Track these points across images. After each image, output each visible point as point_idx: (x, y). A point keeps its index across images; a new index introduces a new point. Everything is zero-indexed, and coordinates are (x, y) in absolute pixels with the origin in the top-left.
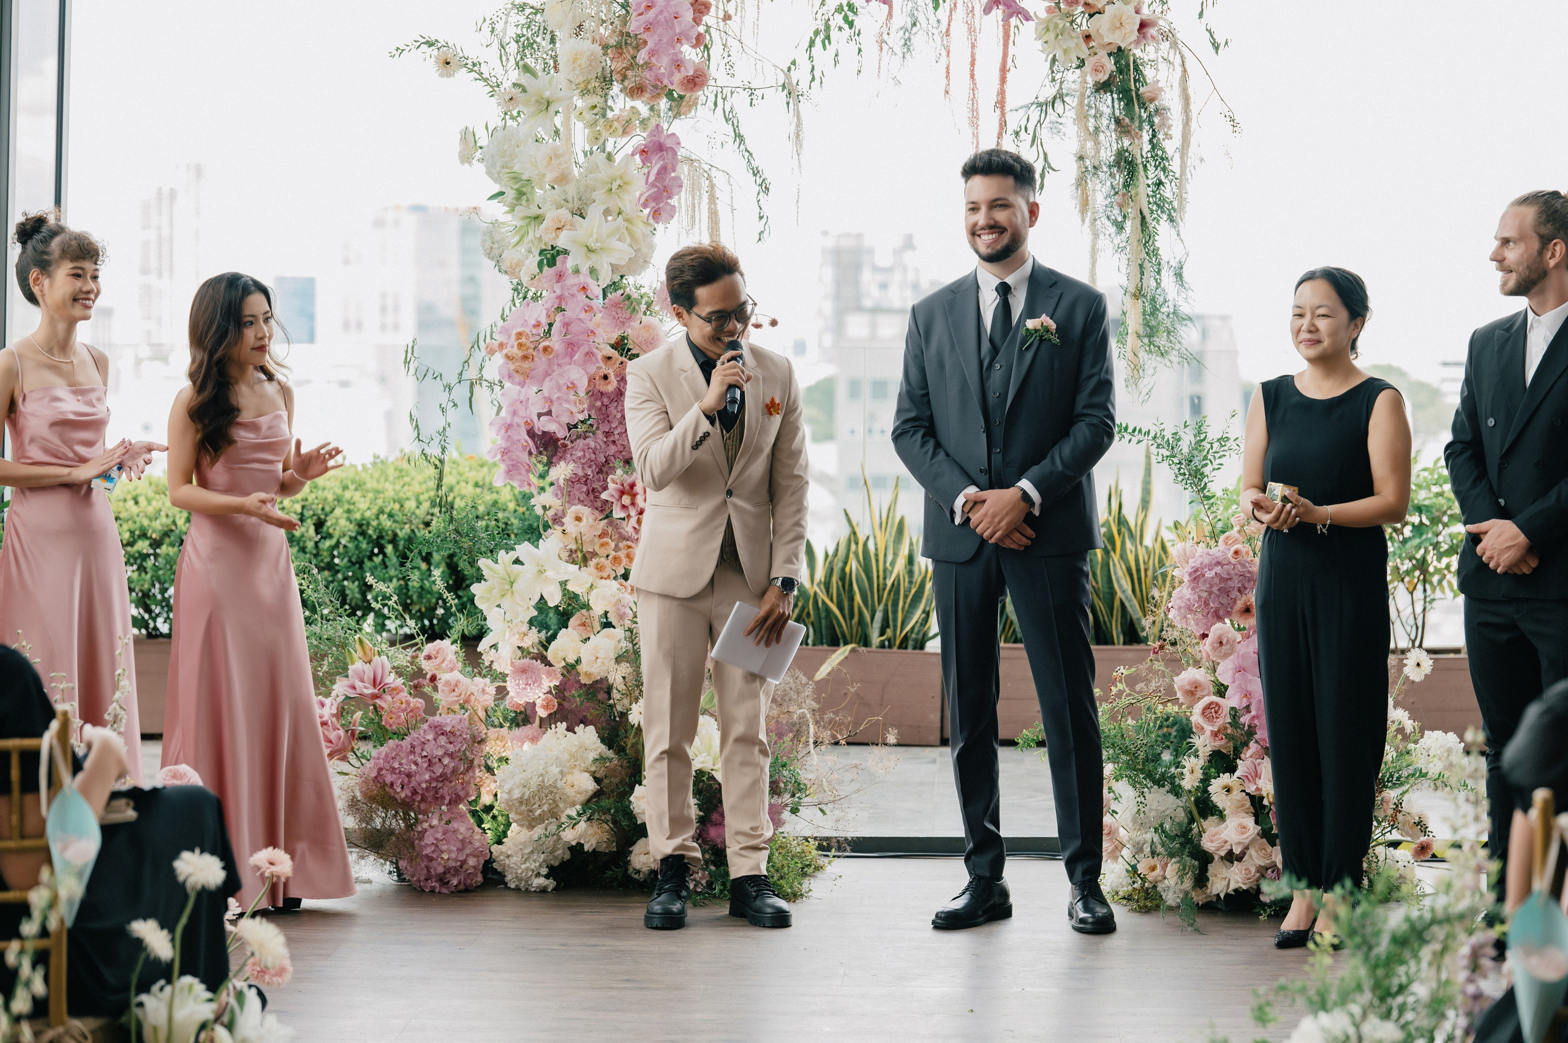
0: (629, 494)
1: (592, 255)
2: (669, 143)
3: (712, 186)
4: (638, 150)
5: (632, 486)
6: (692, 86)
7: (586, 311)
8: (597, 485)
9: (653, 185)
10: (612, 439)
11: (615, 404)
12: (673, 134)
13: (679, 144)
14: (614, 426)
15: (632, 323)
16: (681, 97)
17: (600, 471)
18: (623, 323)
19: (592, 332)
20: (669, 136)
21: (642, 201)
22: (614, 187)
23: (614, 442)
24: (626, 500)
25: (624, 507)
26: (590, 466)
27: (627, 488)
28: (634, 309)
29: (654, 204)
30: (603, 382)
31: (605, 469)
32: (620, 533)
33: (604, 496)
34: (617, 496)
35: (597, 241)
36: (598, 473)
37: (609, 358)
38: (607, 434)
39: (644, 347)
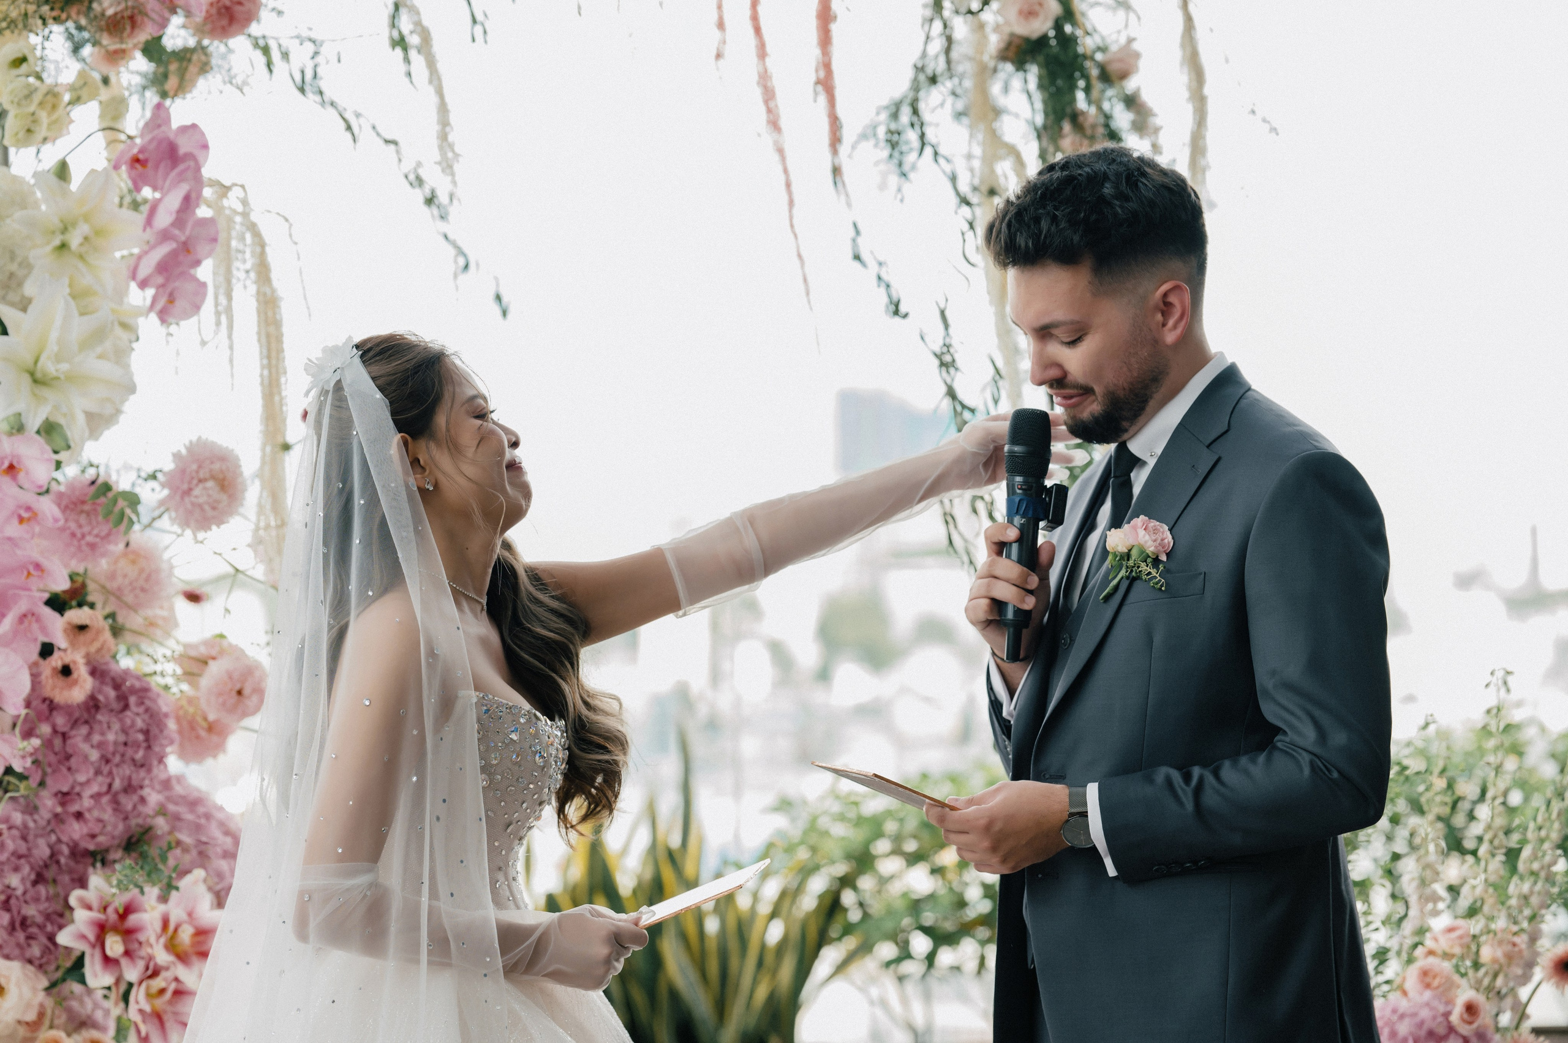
0: (115, 929)
1: (45, 392)
2: (185, 146)
3: (260, 243)
4: (128, 156)
5: (128, 910)
6: (225, 22)
7: (21, 520)
8: (31, 911)
9: (165, 236)
10: (74, 808)
11: (84, 730)
12: (194, 126)
13: (205, 147)
14: (81, 778)
15: (112, 547)
16: (183, 56)
17: (39, 879)
18: (92, 546)
19: (38, 566)
20: (184, 129)
21: (144, 271)
22: (75, 240)
23: (79, 815)
24: (114, 946)
25: (107, 960)
26: (16, 869)
27: (112, 916)
28: (122, 514)
29: (160, 280)
30: (60, 681)
31: (49, 874)
32: (69, 1011)
33: (64, 938)
34: (92, 937)
35: (58, 358)
36: (35, 883)
37: (82, 628)
38: (64, 797)
39: (129, 598)
